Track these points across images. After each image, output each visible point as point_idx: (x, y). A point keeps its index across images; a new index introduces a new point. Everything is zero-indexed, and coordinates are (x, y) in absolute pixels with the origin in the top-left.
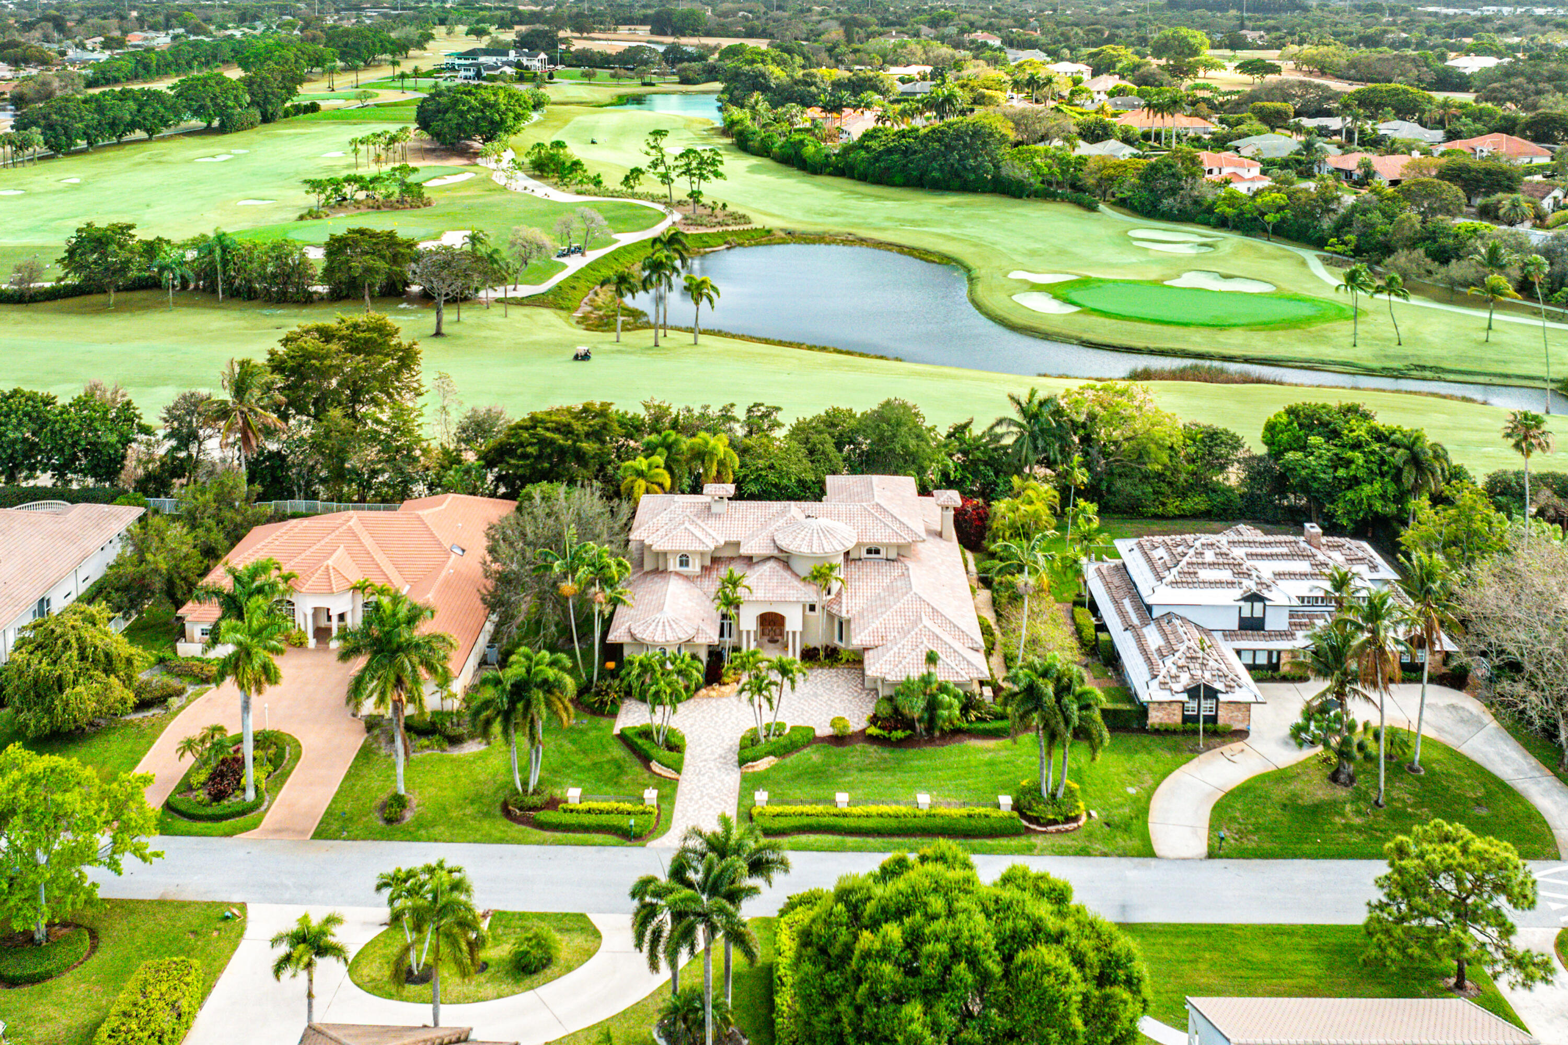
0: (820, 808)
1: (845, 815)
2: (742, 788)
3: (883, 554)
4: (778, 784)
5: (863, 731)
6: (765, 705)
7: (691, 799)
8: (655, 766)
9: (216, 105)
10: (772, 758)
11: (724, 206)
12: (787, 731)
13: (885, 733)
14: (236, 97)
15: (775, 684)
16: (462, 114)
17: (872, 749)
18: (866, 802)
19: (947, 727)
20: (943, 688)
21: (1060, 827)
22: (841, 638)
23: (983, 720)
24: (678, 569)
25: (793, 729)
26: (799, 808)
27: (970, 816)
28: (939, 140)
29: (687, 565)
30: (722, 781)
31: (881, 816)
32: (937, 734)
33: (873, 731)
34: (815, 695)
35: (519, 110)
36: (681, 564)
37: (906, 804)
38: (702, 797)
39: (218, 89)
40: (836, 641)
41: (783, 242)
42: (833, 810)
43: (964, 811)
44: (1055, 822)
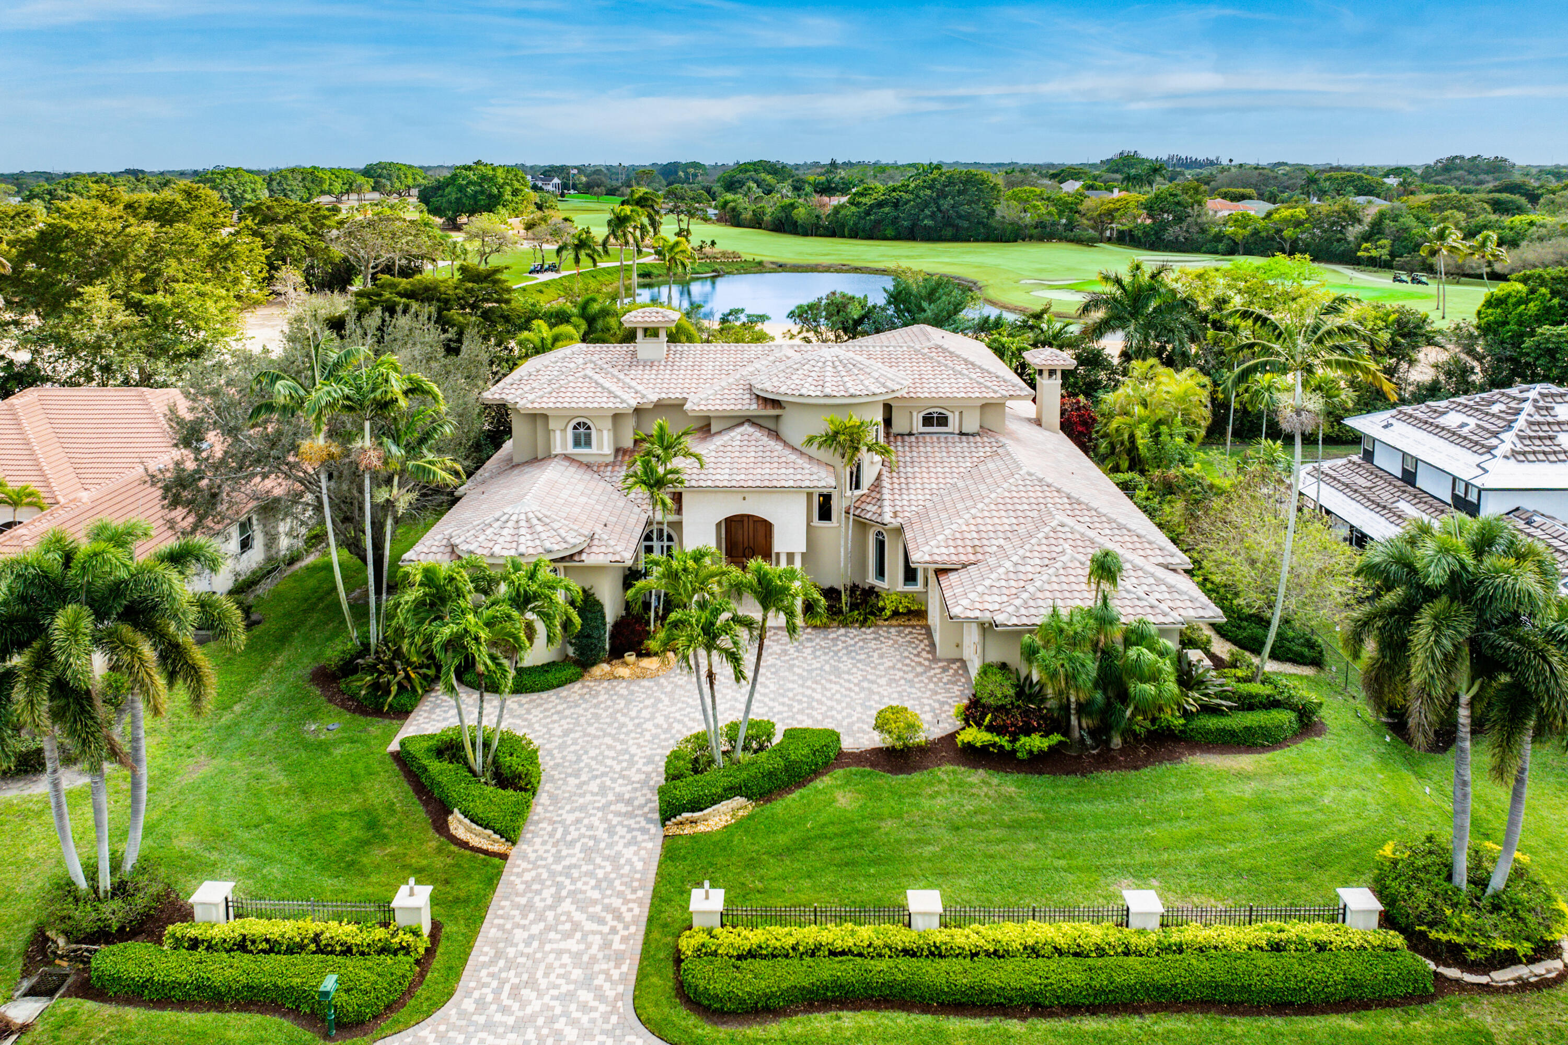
0: (866, 933)
1: (936, 952)
2: (661, 876)
3: (953, 424)
4: (752, 863)
5: (952, 736)
6: (724, 670)
7: (526, 909)
8: (459, 825)
9: (234, 196)
10: (739, 801)
11: (713, 243)
12: (777, 739)
13: (1004, 741)
14: (254, 190)
15: (748, 624)
16: (461, 189)
17: (976, 777)
18: (986, 915)
19: (1141, 725)
20: (1135, 637)
21: (1522, 971)
22: (881, 573)
23: (1215, 711)
24: (570, 450)
25: (790, 734)
26: (809, 934)
27: (1277, 948)
28: (931, 187)
29: (588, 444)
30: (614, 860)
31: (1033, 951)
32: (1117, 741)
33: (975, 736)
34: (836, 671)
35: (517, 185)
36: (577, 443)
37: (1097, 917)
38: (558, 899)
39: (235, 182)
40: (871, 579)
41: (774, 271)
42: (900, 936)
43: (1257, 933)
44: (1509, 959)
